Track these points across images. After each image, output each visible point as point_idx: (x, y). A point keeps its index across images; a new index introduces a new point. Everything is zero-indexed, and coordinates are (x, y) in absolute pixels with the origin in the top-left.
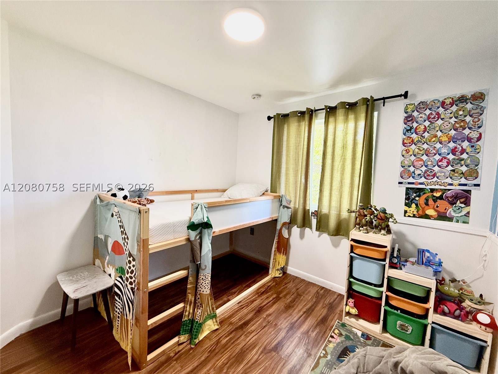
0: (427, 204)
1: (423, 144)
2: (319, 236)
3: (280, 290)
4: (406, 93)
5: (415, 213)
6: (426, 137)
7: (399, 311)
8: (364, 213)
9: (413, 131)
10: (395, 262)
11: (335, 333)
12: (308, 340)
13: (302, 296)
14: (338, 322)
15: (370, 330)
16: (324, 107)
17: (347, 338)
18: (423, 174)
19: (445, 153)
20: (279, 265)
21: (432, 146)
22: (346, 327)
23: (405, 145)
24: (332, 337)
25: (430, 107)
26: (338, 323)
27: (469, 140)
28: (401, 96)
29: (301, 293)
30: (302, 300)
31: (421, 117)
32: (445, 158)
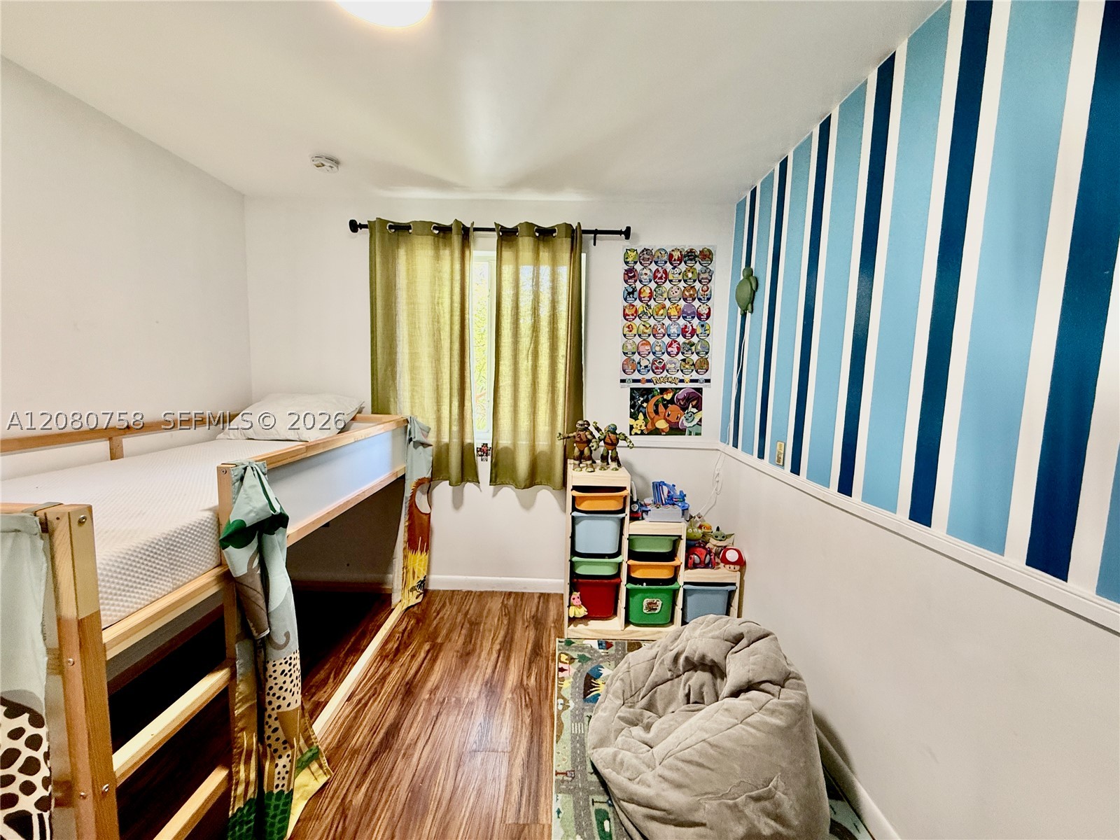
0: (656, 412)
1: (650, 318)
2: (494, 495)
3: (431, 629)
4: (628, 229)
5: (643, 428)
6: (652, 307)
7: (645, 584)
8: (586, 436)
9: (636, 294)
10: (635, 510)
11: (562, 662)
12: (529, 695)
13: (481, 623)
14: (559, 642)
15: (608, 632)
16: (494, 227)
17: (583, 659)
18: (650, 365)
19: (674, 333)
20: (414, 579)
21: (659, 321)
22: (573, 643)
23: (627, 317)
24: (561, 670)
25: (655, 259)
26: (560, 644)
27: (699, 316)
28: (620, 232)
29: (476, 619)
30: (484, 631)
31: (646, 274)
32: (675, 341)
